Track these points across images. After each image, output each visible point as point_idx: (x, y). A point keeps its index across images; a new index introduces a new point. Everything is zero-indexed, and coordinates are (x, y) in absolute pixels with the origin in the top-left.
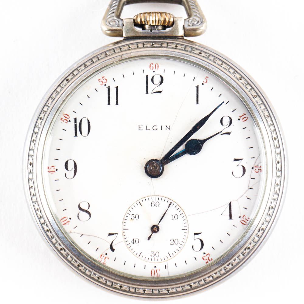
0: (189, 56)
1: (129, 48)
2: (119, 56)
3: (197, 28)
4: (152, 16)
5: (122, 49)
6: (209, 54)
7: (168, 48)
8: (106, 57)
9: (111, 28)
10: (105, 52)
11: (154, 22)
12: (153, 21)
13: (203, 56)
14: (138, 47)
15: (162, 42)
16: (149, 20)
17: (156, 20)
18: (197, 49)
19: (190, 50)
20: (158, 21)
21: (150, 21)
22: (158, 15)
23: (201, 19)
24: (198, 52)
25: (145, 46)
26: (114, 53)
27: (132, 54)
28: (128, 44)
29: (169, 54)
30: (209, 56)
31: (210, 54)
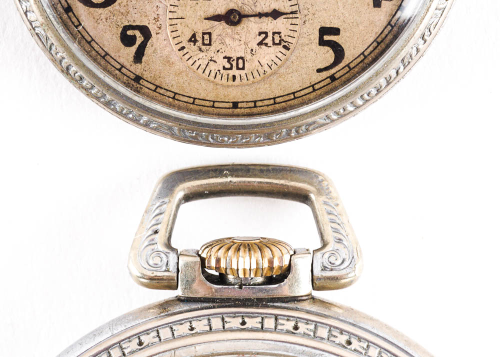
0: (324, 353)
1: (192, 329)
2: (167, 353)
3: (341, 276)
4: (243, 257)
5: (175, 333)
6: (368, 341)
7: (278, 333)
8: (140, 349)
9: (150, 274)
10: (138, 335)
11: (248, 272)
12: (244, 270)
13: (355, 350)
14: (211, 329)
15: (264, 314)
16: (236, 268)
17: (252, 268)
18: (342, 332)
19: (325, 335)
20: (255, 270)
21: (238, 270)
22: (256, 255)
23: (349, 251)
24: (343, 339)
25: (227, 326)
26: (157, 339)
27: (198, 348)
28: (188, 318)
29: (280, 350)
30: (368, 346)
31: (371, 343)
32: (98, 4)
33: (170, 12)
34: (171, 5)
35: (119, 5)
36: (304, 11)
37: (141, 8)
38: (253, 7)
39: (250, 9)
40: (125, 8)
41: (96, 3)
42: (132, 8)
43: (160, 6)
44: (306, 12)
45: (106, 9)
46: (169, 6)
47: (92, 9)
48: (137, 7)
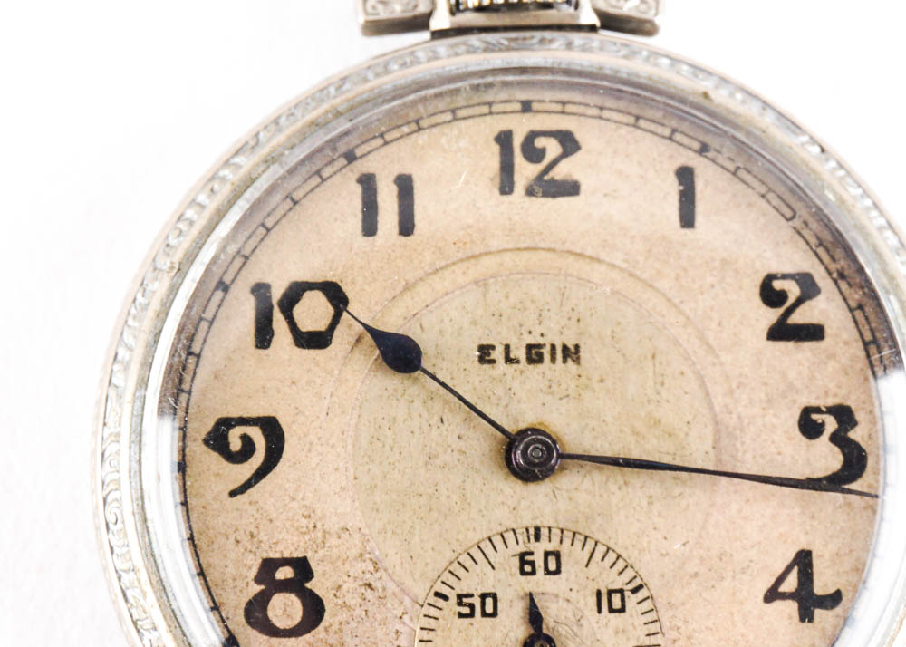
32: (285, 630)
33: (421, 641)
34: (422, 629)
35: (326, 630)
36: (671, 632)
37: (367, 635)
38: (575, 629)
39: (570, 631)
40: (337, 636)
41: (281, 628)
42: (350, 636)
43: (402, 631)
44: (674, 634)
45: (300, 638)
46: (418, 630)
47: (275, 640)
48: (360, 633)
